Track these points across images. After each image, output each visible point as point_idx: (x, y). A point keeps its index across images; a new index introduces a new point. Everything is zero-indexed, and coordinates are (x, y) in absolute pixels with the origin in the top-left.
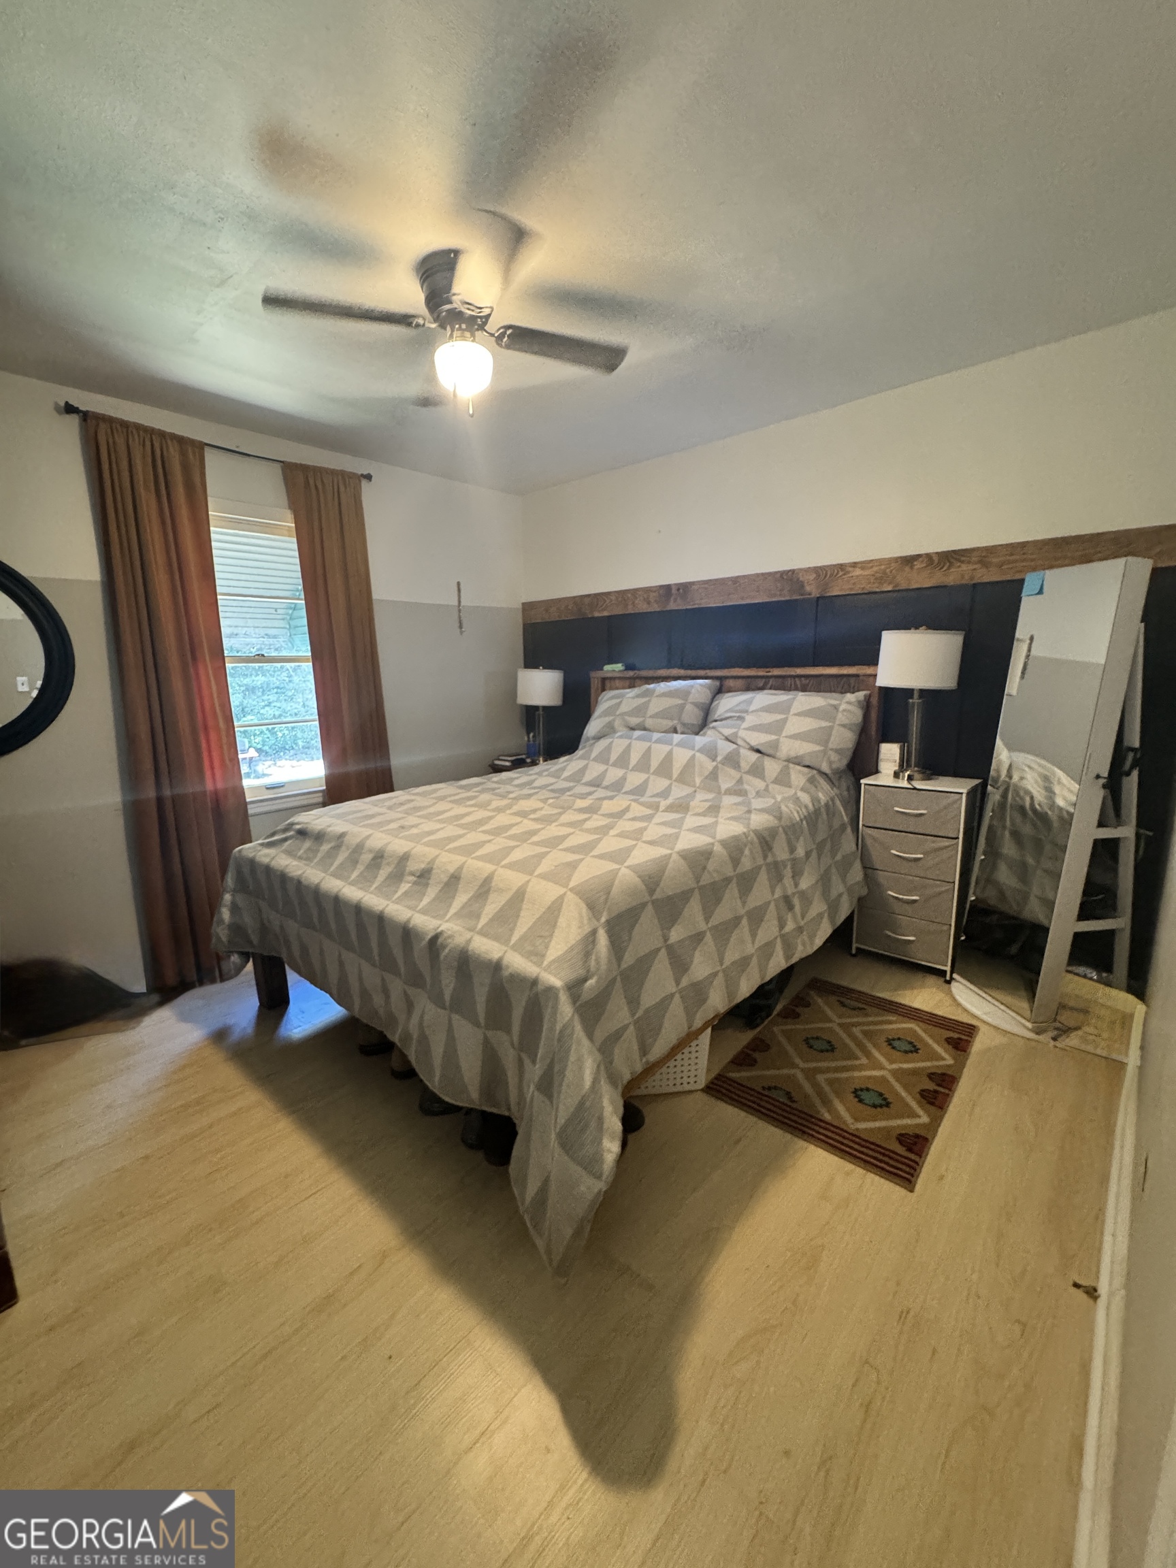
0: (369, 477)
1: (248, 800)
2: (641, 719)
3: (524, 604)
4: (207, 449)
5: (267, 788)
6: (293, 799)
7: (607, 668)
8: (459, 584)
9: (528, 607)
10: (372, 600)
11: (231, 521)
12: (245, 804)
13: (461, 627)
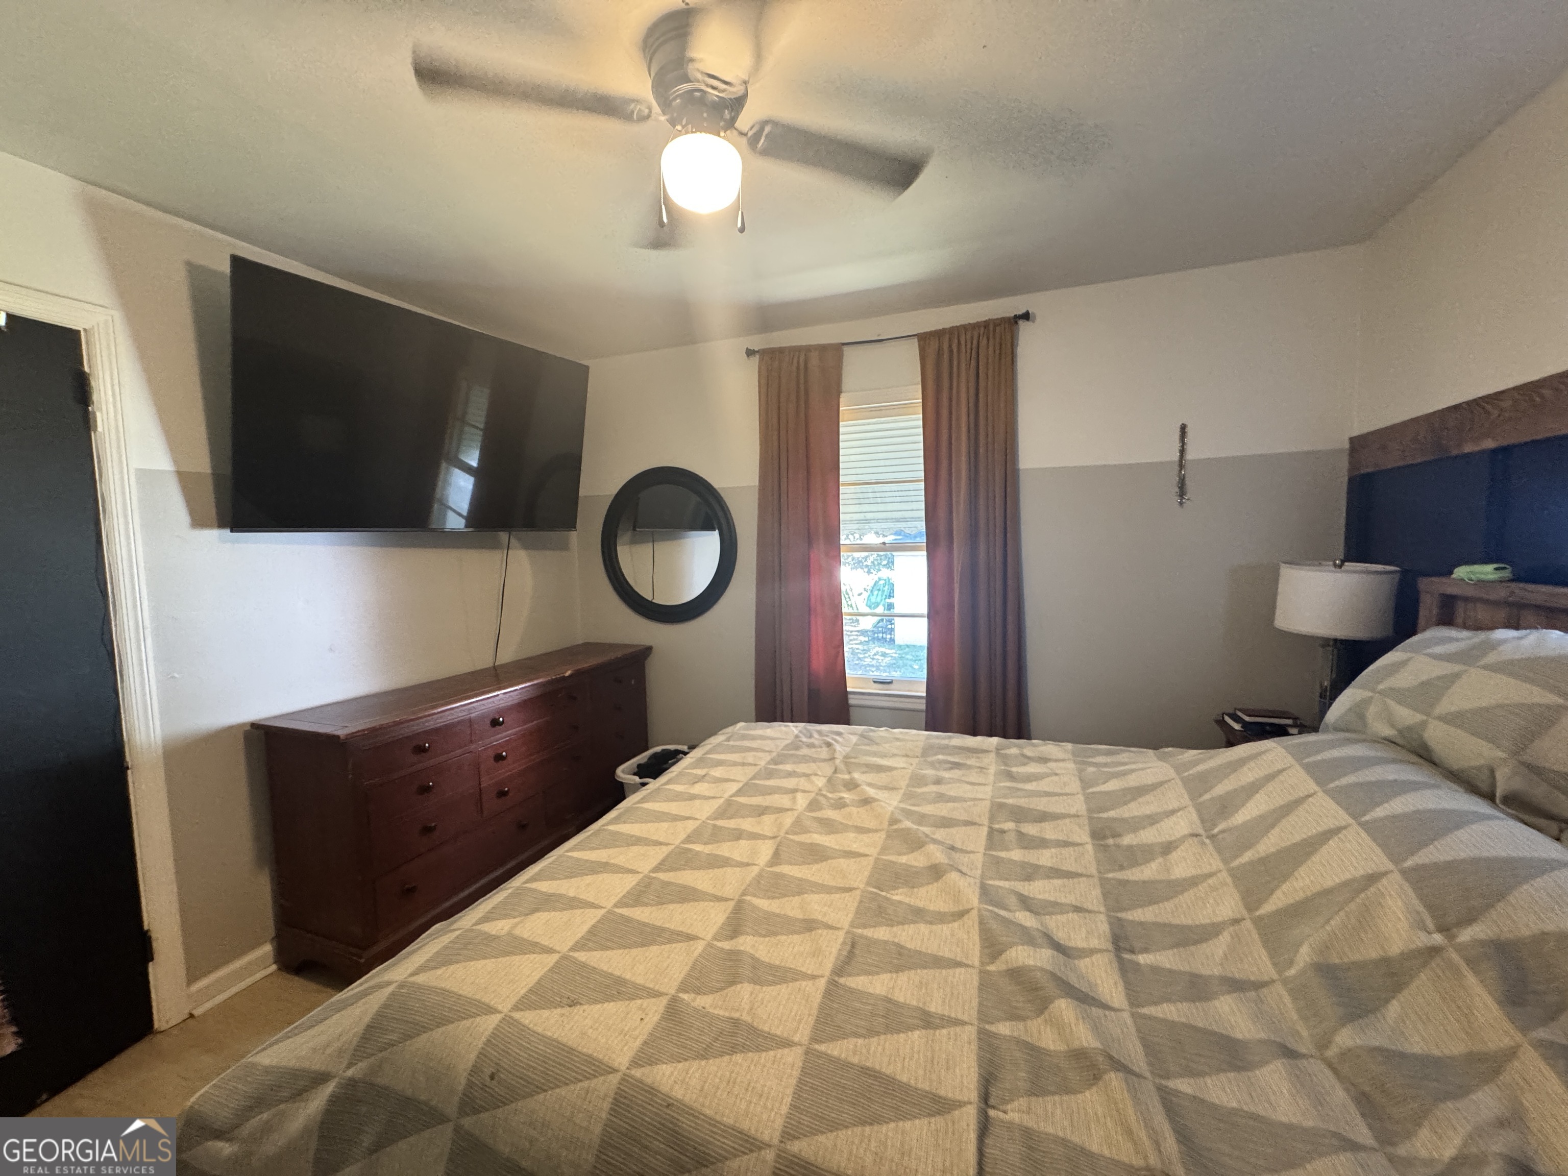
0: (1026, 316)
1: (849, 689)
2: (1419, 717)
3: (1352, 440)
4: (845, 348)
5: (875, 682)
6: (896, 699)
7: (1461, 572)
8: (1183, 428)
9: (1358, 444)
10: (1016, 472)
11: (871, 410)
12: (845, 694)
13: (1182, 492)
